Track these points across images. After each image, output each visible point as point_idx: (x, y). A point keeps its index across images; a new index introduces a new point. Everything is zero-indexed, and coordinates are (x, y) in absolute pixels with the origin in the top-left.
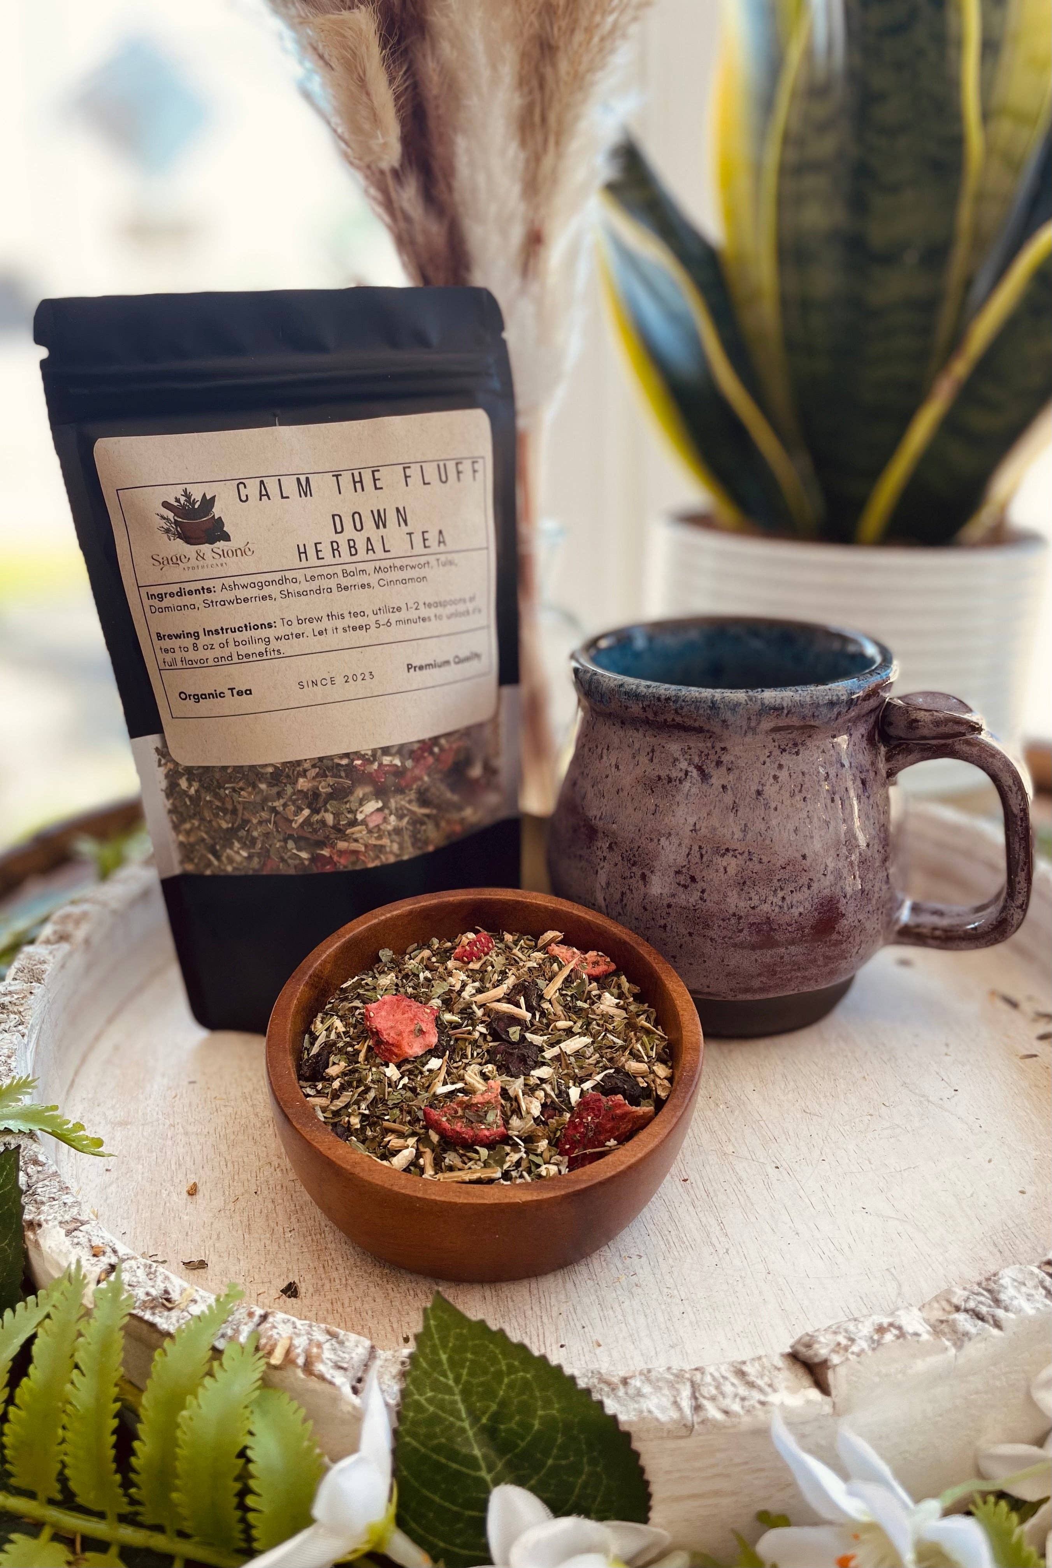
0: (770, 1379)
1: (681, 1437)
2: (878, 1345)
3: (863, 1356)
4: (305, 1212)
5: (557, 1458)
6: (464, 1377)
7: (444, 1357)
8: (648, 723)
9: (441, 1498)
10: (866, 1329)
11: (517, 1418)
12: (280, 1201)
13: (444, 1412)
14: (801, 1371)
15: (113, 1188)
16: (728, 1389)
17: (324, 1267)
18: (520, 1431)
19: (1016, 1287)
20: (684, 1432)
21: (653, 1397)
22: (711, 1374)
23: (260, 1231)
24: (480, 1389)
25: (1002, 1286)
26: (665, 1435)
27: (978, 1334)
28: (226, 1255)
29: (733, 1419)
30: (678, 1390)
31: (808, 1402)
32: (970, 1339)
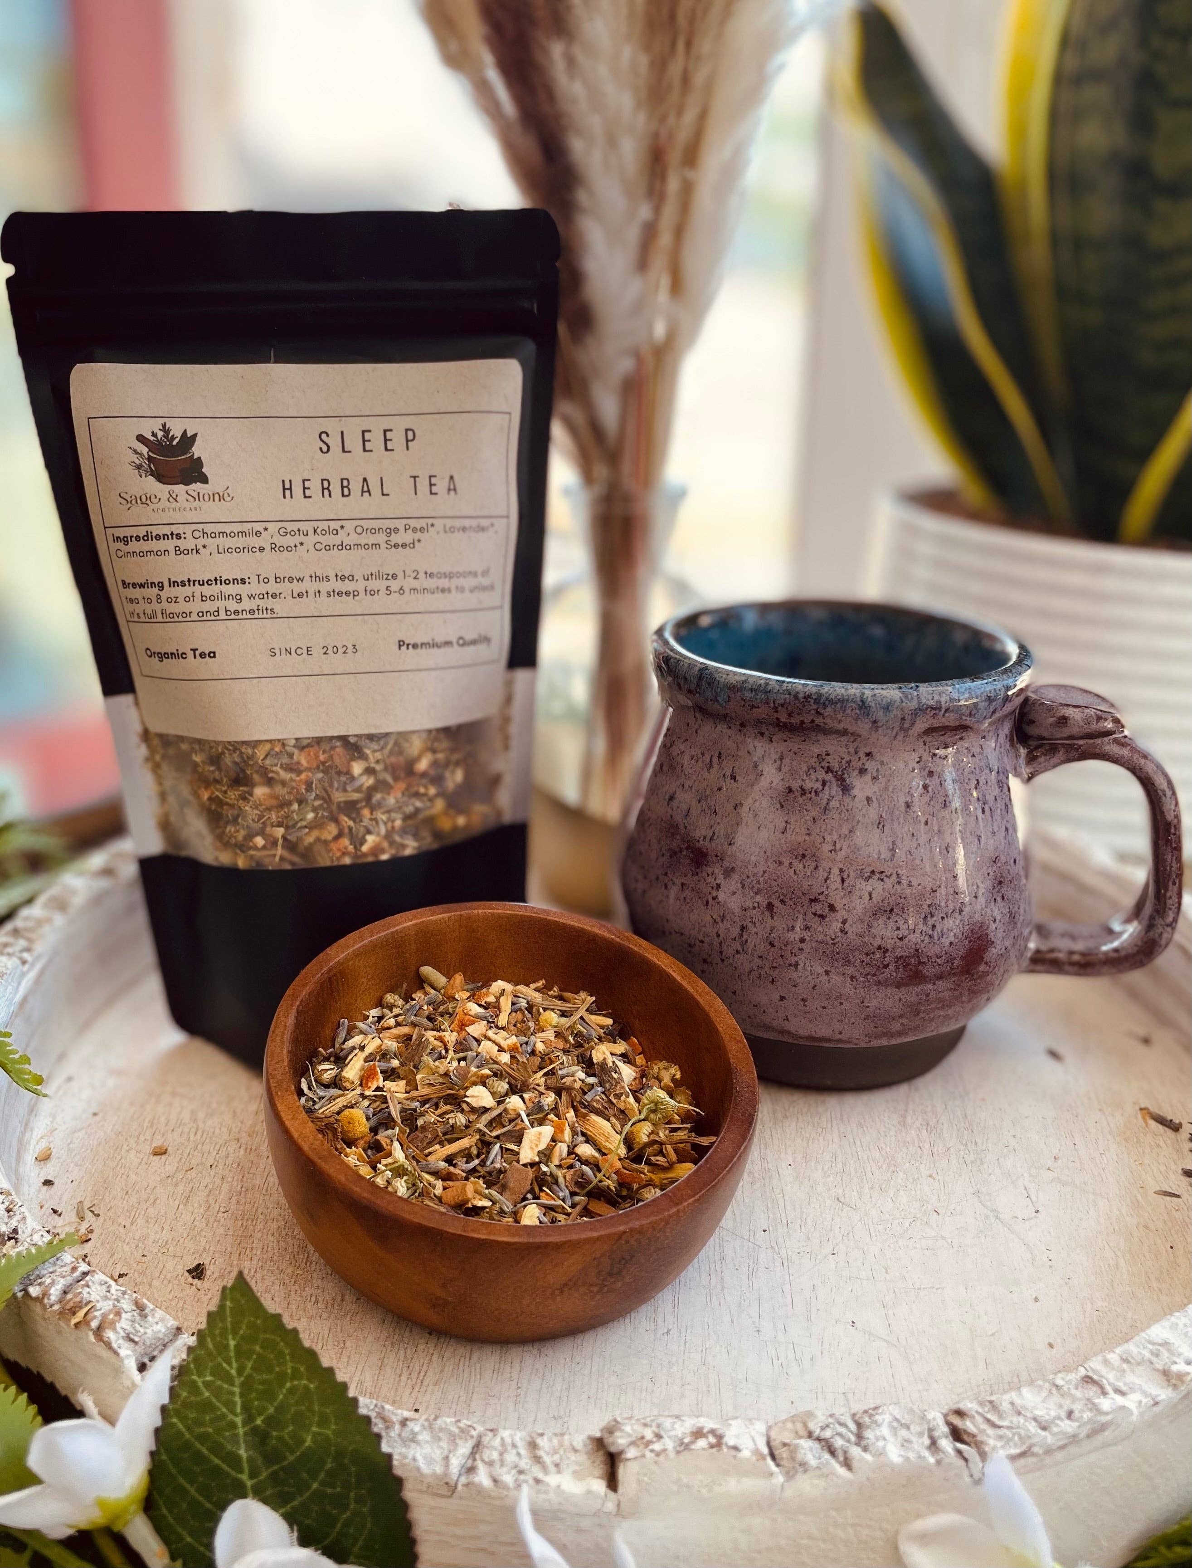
0: (561, 1459)
1: (443, 1496)
2: (685, 1449)
3: (662, 1458)
4: (249, 1195)
5: (322, 1484)
6: (248, 1371)
7: (232, 1343)
8: (778, 725)
9: (197, 1490)
10: (683, 1428)
11: (291, 1428)
12: (230, 1179)
13: (219, 1401)
14: (600, 1458)
15: (81, 1134)
16: (511, 1457)
17: (240, 1255)
18: (291, 1442)
19: (895, 1428)
20: (444, 1491)
21: (427, 1445)
22: (502, 1439)
23: (196, 1205)
24: (261, 1387)
25: (876, 1422)
26: (424, 1489)
27: (818, 1468)
28: (153, 1221)
29: (500, 1491)
30: (457, 1445)
31: (589, 1492)
32: (805, 1471)
